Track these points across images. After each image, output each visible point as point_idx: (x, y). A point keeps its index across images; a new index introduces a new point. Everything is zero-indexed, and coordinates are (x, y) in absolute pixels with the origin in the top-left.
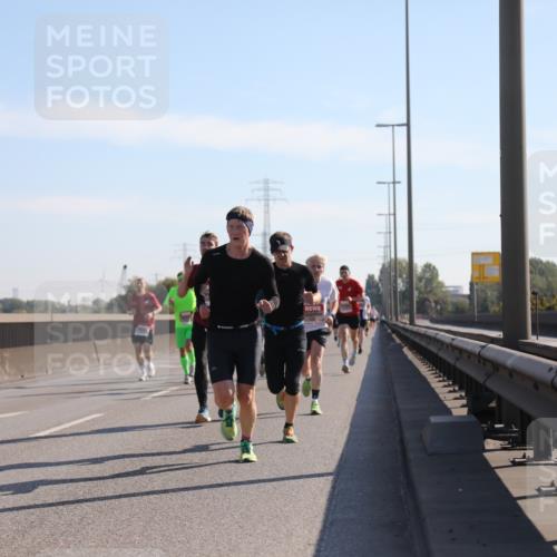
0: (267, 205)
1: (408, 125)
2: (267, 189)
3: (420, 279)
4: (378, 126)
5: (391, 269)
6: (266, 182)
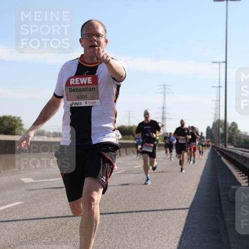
0: (165, 95)
1: (226, 62)
2: (165, 89)
3: (230, 128)
4: (214, 62)
5: (217, 124)
6: (165, 85)
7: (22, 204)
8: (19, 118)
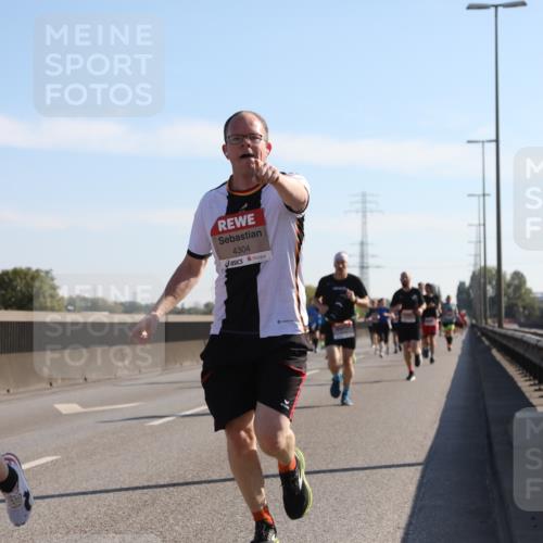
0: (364, 216)
1: (497, 141)
2: (364, 202)
3: (509, 286)
4: (469, 142)
5: (481, 276)
6: (364, 195)
7: (57, 460)
8: (47, 273)
